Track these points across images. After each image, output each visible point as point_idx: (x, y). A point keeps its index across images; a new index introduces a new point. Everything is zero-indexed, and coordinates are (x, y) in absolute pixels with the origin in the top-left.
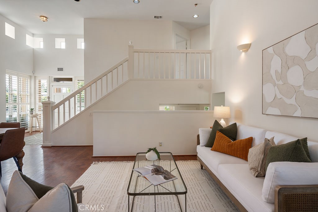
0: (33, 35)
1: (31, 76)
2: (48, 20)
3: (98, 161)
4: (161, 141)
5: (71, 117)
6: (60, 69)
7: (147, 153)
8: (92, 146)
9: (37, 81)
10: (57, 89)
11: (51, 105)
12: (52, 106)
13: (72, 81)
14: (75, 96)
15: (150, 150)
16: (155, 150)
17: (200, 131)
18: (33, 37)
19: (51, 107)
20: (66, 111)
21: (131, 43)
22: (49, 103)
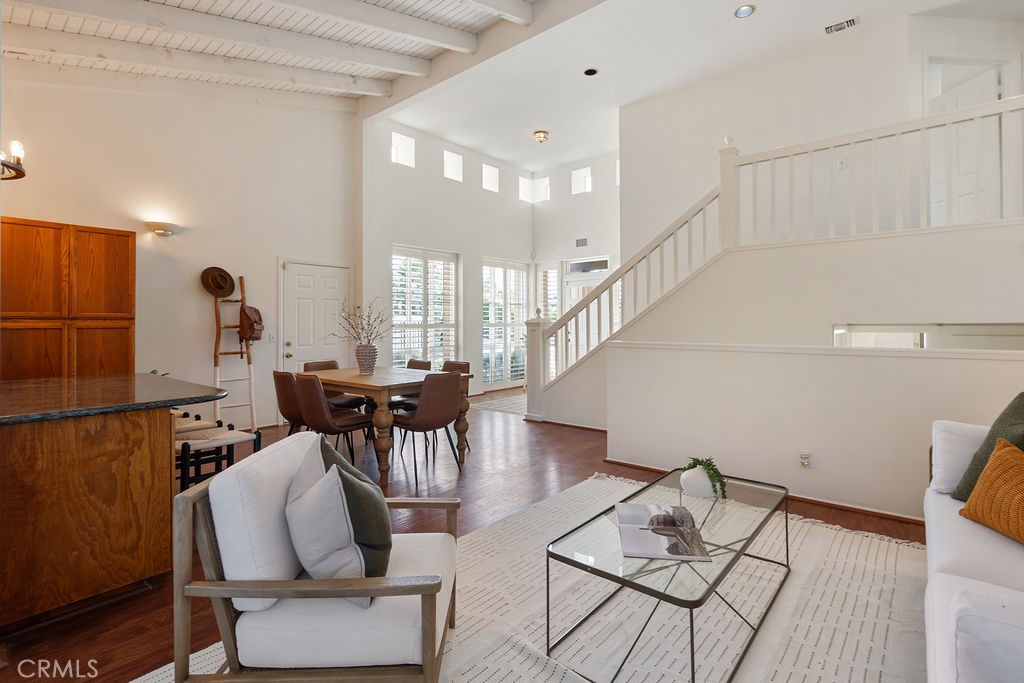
0: (533, 175)
1: (528, 265)
2: (549, 136)
3: (609, 474)
4: (805, 451)
5: (580, 357)
6: (581, 243)
7: (685, 469)
8: (605, 432)
9: (541, 275)
10: (583, 288)
11: (541, 328)
12: (544, 331)
13: (606, 268)
14: (587, 306)
15: (696, 463)
16: (708, 465)
17: (934, 430)
18: (533, 179)
19: (541, 332)
20: (580, 342)
21: (731, 140)
22: (538, 324)
